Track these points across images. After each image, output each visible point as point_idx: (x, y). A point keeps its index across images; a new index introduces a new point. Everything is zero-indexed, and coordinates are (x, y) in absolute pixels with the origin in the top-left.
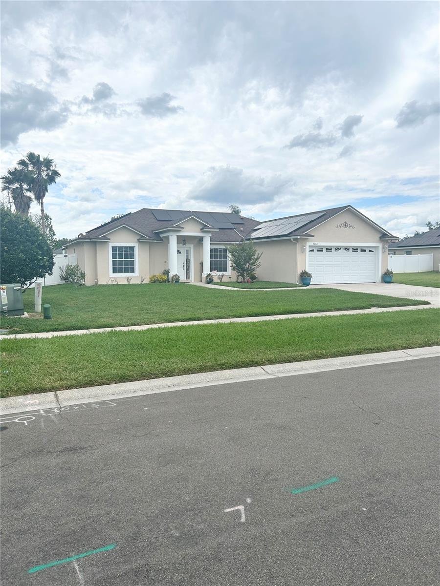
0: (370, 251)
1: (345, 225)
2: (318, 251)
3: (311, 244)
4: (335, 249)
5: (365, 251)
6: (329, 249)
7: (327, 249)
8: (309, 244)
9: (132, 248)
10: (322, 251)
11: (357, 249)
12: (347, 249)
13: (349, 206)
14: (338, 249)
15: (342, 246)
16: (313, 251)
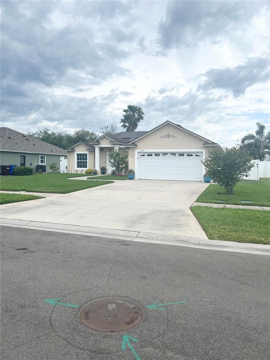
0: (196, 155)
1: (168, 136)
2: (148, 155)
3: (139, 151)
4: (163, 154)
5: (192, 156)
6: (157, 155)
7: (155, 154)
8: (137, 151)
9: (86, 155)
10: (152, 156)
11: (184, 154)
12: (173, 154)
13: (168, 121)
14: (165, 154)
15: (169, 152)
16: (144, 155)
